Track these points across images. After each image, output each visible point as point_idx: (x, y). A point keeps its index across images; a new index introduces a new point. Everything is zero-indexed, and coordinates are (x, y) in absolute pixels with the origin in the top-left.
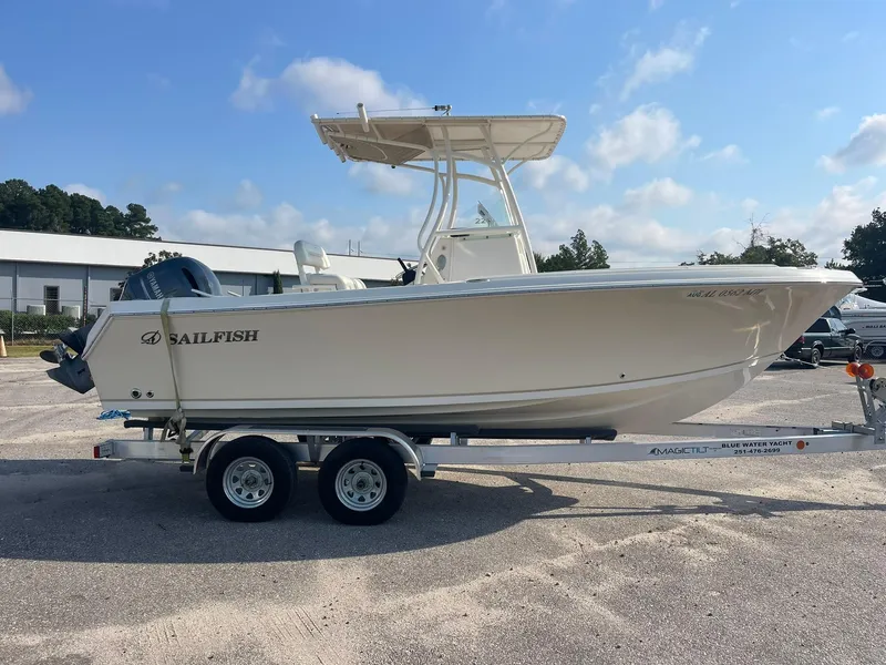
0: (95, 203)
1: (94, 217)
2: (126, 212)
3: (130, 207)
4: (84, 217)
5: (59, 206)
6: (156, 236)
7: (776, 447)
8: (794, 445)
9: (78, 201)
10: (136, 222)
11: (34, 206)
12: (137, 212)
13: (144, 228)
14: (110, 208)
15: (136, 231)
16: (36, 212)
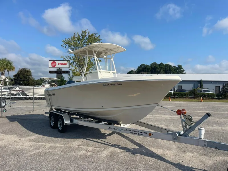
0: (170, 66)
1: (170, 69)
2: (177, 67)
3: (178, 66)
4: (168, 69)
5: (162, 67)
6: (184, 72)
7: (142, 133)
8: (148, 134)
9: (167, 66)
10: (180, 69)
11: (157, 68)
12: (180, 67)
13: (181, 70)
14: (174, 66)
15: (179, 71)
16: (157, 69)
